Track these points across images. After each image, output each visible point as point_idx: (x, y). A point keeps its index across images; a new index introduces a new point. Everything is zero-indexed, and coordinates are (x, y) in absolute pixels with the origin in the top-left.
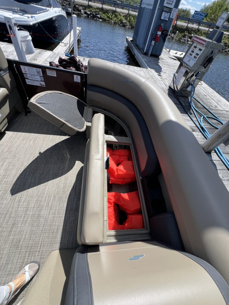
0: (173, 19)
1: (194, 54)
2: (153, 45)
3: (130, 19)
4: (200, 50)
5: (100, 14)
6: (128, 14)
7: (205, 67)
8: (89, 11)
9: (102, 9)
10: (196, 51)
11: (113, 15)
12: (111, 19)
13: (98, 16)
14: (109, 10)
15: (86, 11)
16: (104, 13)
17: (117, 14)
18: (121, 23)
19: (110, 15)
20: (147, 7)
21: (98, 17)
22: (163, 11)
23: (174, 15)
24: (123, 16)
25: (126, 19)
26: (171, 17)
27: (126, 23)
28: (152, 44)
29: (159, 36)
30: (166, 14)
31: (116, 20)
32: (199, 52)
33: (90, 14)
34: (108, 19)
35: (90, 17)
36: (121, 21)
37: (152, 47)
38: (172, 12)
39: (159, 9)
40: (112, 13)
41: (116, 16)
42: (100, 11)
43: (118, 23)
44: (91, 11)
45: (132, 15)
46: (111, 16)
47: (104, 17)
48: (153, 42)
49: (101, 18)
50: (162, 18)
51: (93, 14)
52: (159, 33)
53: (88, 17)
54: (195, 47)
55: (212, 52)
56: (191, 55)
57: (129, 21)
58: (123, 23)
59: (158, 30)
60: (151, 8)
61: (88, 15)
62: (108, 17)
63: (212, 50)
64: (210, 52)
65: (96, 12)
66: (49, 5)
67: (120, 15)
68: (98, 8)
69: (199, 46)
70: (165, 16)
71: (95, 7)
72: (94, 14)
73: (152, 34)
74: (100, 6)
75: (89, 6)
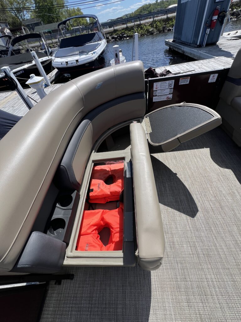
2: (208, 33)
3: (156, 25)
13: (125, 35)
14: (133, 26)
15: (113, 36)
18: (148, 33)
19: (135, 30)
27: (153, 30)
29: (215, 21)
31: (142, 32)
35: (117, 39)
37: (207, 36)
41: (141, 28)
42: (125, 31)
43: (145, 34)
44: (117, 34)
45: (157, 20)
47: (131, 34)
51: (120, 36)
52: (215, 17)
57: (156, 28)
65: (122, 33)
68: (123, 29)
71: (120, 29)
74: (125, 26)
75: (115, 31)
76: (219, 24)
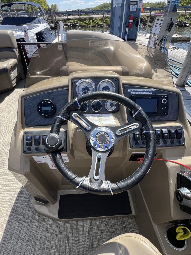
0: (140, 9)
1: (158, 25)
2: (128, 31)
3: (106, 20)
4: (162, 20)
5: (79, 23)
6: (104, 17)
7: (169, 31)
8: (69, 23)
9: (80, 19)
11: (90, 21)
12: (89, 24)
13: (77, 24)
14: (86, 18)
15: (66, 23)
16: (82, 21)
17: (93, 19)
18: (98, 26)
19: (87, 21)
20: (117, 6)
21: (77, 26)
22: (130, 5)
24: (100, 20)
25: (102, 21)
26: (138, 7)
27: (103, 24)
28: (126, 30)
29: (131, 23)
30: (134, 7)
31: (93, 24)
32: (161, 22)
33: (70, 25)
34: (86, 25)
35: (70, 27)
36: (98, 24)
37: (127, 33)
38: (139, 4)
39: (126, 4)
40: (89, 20)
41: (93, 21)
42: (78, 21)
43: (96, 26)
44: (70, 22)
45: (107, 17)
46: (89, 22)
47: (83, 24)
48: (127, 29)
49: (80, 26)
50: (131, 10)
52: (131, 21)
53: (69, 27)
54: (158, 20)
55: (171, 19)
56: (156, 26)
57: (106, 22)
58: (100, 25)
59: (130, 19)
60: (121, 5)
61: (69, 26)
62: (86, 23)
65: (75, 22)
66: (39, 22)
67: (96, 20)
68: (76, 19)
69: (160, 19)
70: (132, 8)
71: (74, 19)
72: (73, 24)
73: (125, 24)
76: (135, 26)
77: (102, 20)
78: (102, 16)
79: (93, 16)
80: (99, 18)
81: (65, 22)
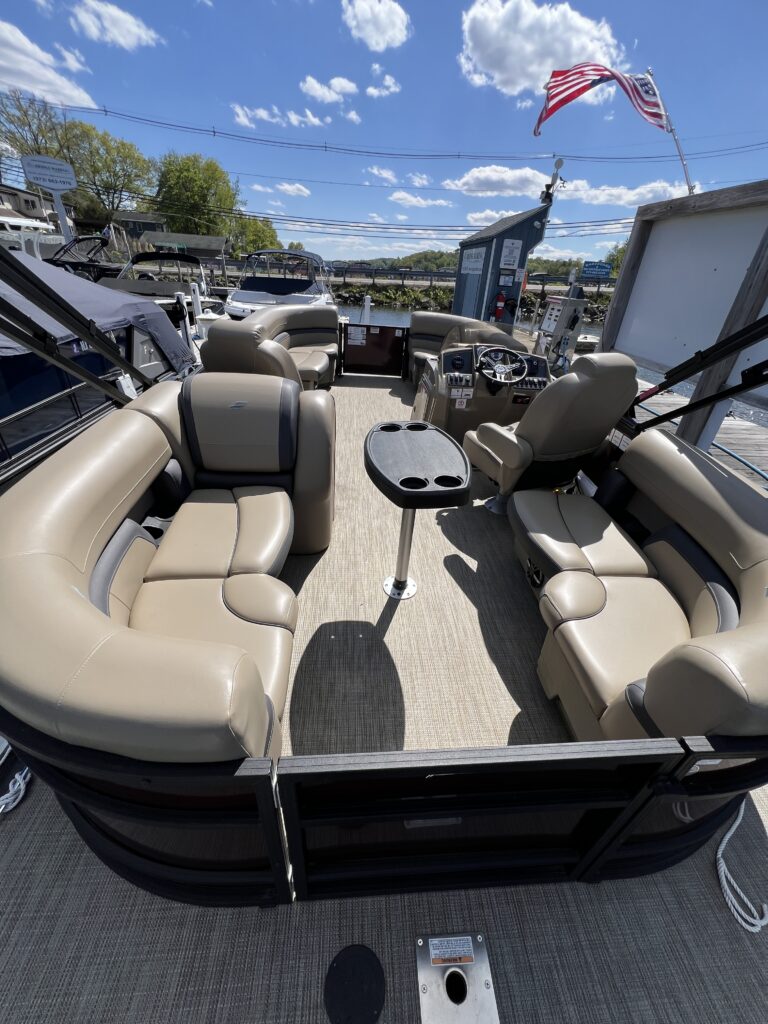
0: (519, 283)
1: (553, 317)
3: (436, 294)
4: (559, 310)
5: (370, 295)
6: (431, 286)
7: (572, 330)
8: (346, 293)
9: (373, 286)
10: (555, 313)
12: (395, 299)
14: (387, 286)
16: (379, 291)
17: (406, 290)
18: (417, 304)
19: (391, 293)
20: (471, 272)
22: (500, 275)
23: (521, 276)
24: (421, 292)
25: (428, 295)
26: (516, 280)
27: (427, 302)
30: (507, 278)
31: (404, 300)
32: (558, 314)
33: (350, 297)
34: (388, 301)
36: (416, 301)
38: (517, 274)
39: (492, 273)
40: (397, 290)
41: (404, 293)
42: (369, 290)
43: (411, 304)
44: (350, 291)
45: (439, 287)
46: (394, 294)
47: (380, 297)
48: (493, 319)
50: (501, 283)
51: (355, 297)
52: (501, 304)
54: (553, 309)
55: (575, 311)
56: (549, 319)
57: (435, 299)
58: (421, 302)
59: (499, 300)
60: (481, 272)
62: (388, 297)
63: (573, 308)
64: (572, 311)
65: (361, 292)
67: (413, 291)
68: (364, 286)
69: (557, 307)
70: (503, 281)
71: (359, 284)
72: (357, 295)
73: (488, 308)
74: (369, 281)
75: (346, 285)
76: (509, 315)
77: (426, 292)
78: (428, 283)
79: (406, 282)
80: (419, 287)
81: (338, 290)
